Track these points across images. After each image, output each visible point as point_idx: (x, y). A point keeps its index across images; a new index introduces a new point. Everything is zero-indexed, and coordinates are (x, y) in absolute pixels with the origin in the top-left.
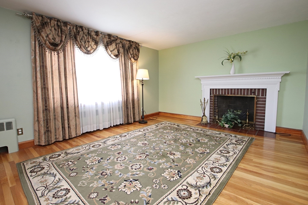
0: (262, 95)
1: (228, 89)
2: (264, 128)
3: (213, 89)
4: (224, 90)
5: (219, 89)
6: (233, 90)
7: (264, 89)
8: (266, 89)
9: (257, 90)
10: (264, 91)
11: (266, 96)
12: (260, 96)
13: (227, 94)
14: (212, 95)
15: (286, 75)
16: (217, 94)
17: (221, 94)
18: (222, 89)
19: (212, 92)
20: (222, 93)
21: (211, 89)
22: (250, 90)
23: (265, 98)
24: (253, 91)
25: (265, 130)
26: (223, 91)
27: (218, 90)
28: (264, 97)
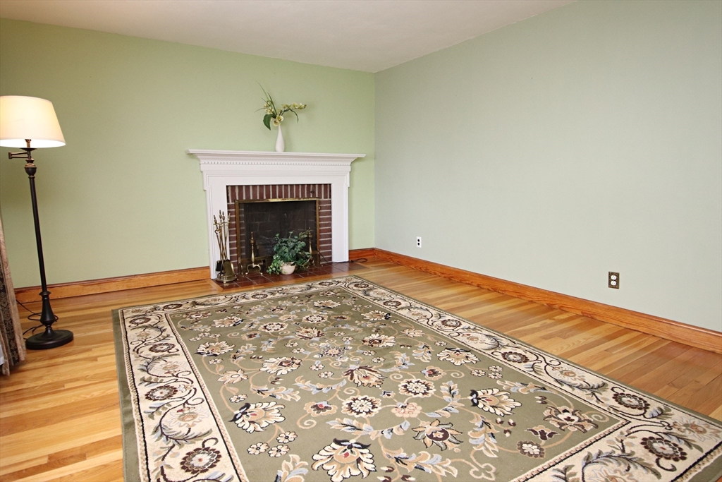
0: (326, 197)
1: (267, 186)
2: (331, 259)
3: (233, 187)
4: (258, 187)
5: (247, 187)
6: (277, 187)
7: (327, 185)
8: (330, 185)
9: (317, 186)
10: (327, 187)
11: (330, 197)
12: (323, 199)
13: (265, 198)
14: (231, 203)
15: (358, 159)
16: (244, 198)
17: (251, 198)
18: (254, 186)
19: (230, 195)
20: (255, 195)
21: (227, 186)
22: (306, 186)
23: (330, 202)
24: (310, 188)
25: (334, 260)
26: (256, 191)
27: (244, 188)
28: (328, 199)
